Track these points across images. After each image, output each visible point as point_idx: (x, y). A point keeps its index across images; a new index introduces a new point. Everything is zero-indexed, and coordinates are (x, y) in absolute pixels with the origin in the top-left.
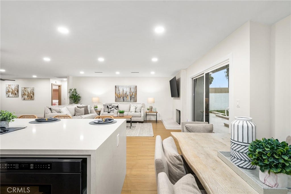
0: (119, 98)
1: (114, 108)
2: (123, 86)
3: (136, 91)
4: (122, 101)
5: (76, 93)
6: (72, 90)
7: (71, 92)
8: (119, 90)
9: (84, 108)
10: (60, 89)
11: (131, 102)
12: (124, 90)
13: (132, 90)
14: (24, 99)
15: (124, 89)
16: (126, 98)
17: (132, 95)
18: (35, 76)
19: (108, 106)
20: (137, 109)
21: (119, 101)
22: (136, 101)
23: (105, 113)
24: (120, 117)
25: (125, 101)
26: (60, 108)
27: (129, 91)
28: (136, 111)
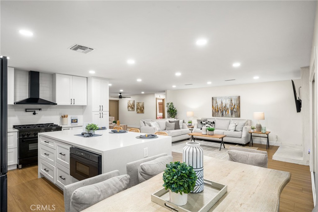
0: (217, 112)
1: (209, 124)
2: (221, 98)
3: (239, 103)
4: (221, 116)
5: (173, 107)
6: (169, 104)
7: (169, 106)
8: (217, 103)
9: (175, 123)
10: (164, 102)
11: (232, 117)
12: (223, 102)
13: (233, 101)
14: (138, 113)
15: (223, 100)
16: (226, 113)
17: (234, 109)
18: (143, 93)
19: (202, 121)
20: (237, 126)
21: (217, 116)
22: (239, 116)
23: (198, 129)
24: (209, 135)
25: (224, 116)
26: (150, 123)
27: (229, 104)
28: (237, 129)
